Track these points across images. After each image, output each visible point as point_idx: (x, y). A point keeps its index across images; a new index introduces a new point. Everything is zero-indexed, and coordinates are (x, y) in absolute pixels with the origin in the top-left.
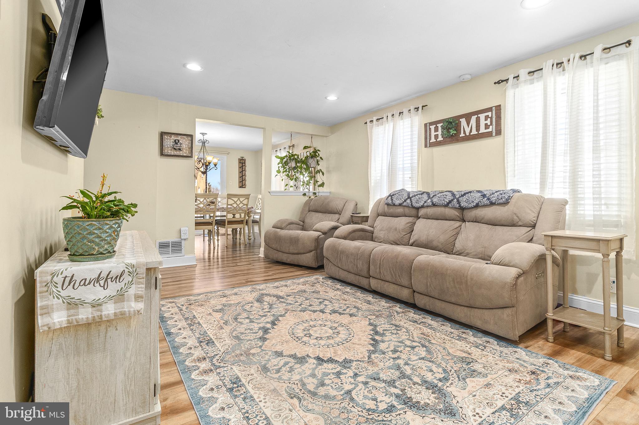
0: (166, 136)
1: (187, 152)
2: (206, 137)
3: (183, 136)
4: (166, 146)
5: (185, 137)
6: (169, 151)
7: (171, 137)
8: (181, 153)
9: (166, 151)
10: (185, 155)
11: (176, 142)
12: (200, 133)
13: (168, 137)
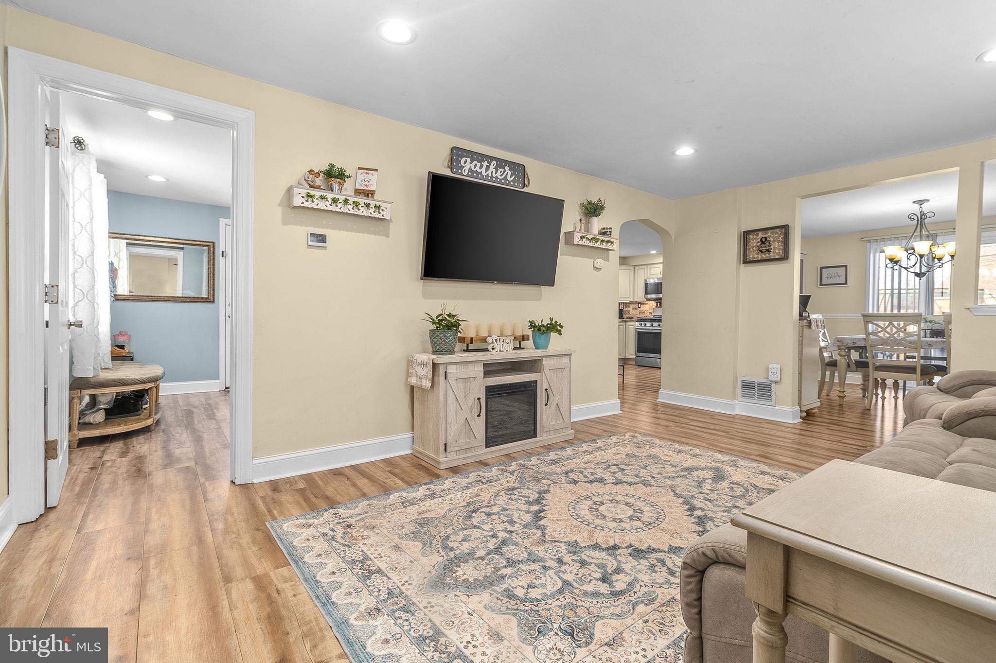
0: (751, 236)
1: (781, 252)
2: (926, 207)
3: (775, 231)
4: (752, 250)
5: (777, 230)
6: (756, 256)
7: (757, 235)
8: (772, 255)
9: (751, 256)
10: (777, 257)
11: (764, 241)
12: (914, 202)
13: (755, 237)
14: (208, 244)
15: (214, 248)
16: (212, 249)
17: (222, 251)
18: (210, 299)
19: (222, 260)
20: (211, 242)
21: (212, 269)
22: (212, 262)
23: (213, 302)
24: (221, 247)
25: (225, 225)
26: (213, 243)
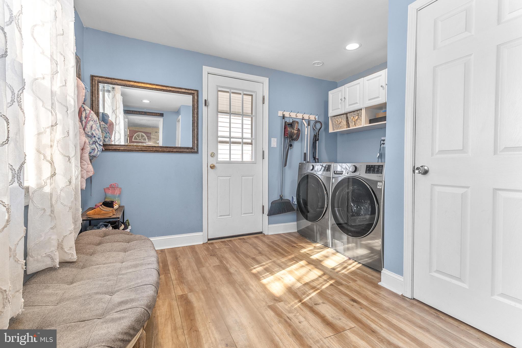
14: (193, 92)
15: (198, 96)
16: (196, 97)
17: (205, 100)
18: (194, 149)
19: (205, 108)
20: (195, 90)
21: (196, 118)
22: (196, 110)
23: (197, 152)
24: (204, 96)
25: (207, 74)
26: (197, 91)
